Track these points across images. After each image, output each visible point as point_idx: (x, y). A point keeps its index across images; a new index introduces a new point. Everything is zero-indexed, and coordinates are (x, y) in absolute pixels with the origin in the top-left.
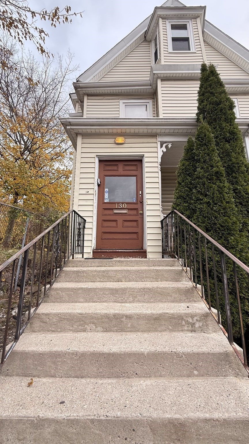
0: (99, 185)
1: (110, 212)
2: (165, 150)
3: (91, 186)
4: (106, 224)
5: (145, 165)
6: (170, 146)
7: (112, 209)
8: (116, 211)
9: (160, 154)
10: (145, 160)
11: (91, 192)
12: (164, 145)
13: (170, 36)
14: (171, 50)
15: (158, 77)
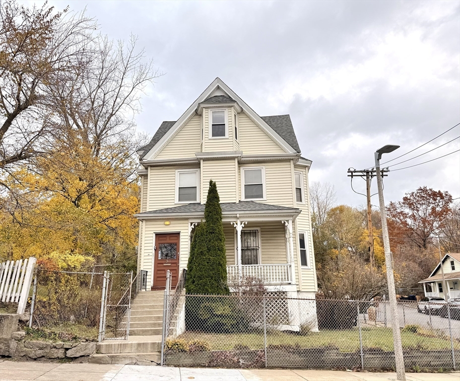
0: (155, 250)
1: (161, 265)
2: (193, 227)
3: (151, 251)
4: (159, 272)
5: (181, 237)
6: (196, 224)
7: (163, 263)
8: (164, 265)
9: (190, 230)
10: (181, 234)
11: (151, 254)
13: (211, 123)
14: (210, 136)
15: (201, 159)
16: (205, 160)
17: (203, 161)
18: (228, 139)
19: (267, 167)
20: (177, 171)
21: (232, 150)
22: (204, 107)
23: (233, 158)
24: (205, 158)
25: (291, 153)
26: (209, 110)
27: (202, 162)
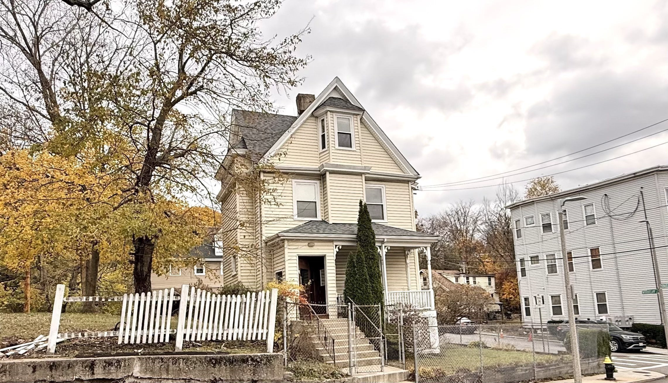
2: (338, 250)
6: (340, 248)
9: (335, 253)
10: (327, 258)
12: (337, 247)
13: (336, 131)
14: (337, 147)
15: (327, 171)
16: (332, 172)
17: (330, 173)
18: (354, 151)
19: (387, 186)
20: (294, 180)
21: (360, 165)
22: (329, 111)
23: (361, 174)
24: (332, 170)
25: (411, 174)
26: (334, 114)
27: (328, 174)
